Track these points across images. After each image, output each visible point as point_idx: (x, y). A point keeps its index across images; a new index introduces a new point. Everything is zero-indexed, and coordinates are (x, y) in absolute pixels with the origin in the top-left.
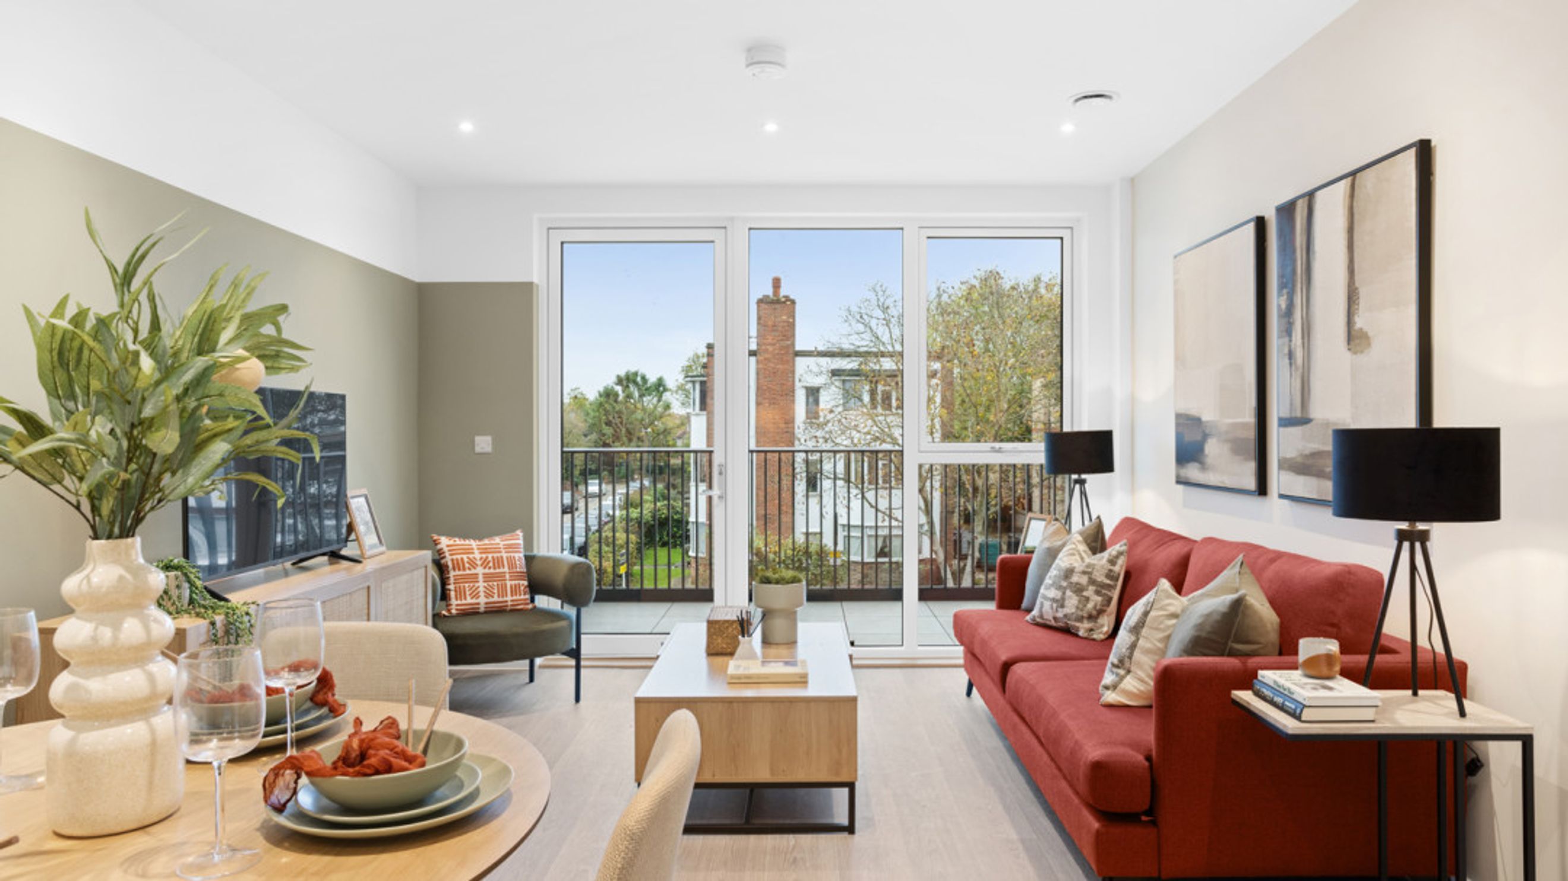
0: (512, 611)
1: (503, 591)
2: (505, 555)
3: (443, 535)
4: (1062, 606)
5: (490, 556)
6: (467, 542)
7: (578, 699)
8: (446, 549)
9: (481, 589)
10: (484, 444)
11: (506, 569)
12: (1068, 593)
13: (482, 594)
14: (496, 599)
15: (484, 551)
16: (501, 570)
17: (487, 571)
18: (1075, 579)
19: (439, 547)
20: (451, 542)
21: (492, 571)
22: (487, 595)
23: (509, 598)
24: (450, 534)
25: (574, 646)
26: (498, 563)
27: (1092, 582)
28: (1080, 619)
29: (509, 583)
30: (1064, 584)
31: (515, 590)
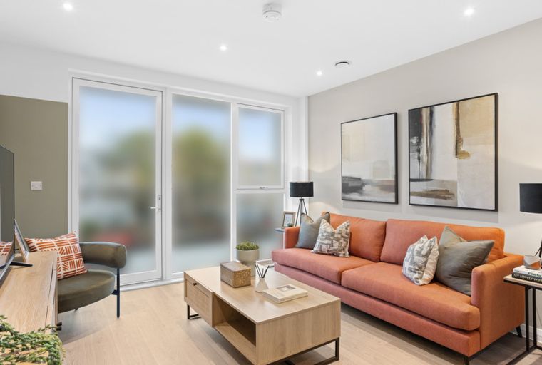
0: (77, 275)
1: (72, 265)
2: (71, 246)
3: (33, 238)
4: (332, 246)
5: (64, 247)
6: (49, 240)
7: (118, 315)
8: (36, 246)
9: (61, 266)
10: (37, 185)
11: (73, 253)
12: (334, 241)
13: (62, 269)
14: (70, 270)
15: (60, 244)
16: (71, 254)
17: (63, 255)
18: (336, 236)
19: (30, 245)
20: (39, 242)
21: (66, 255)
22: (65, 269)
23: (76, 269)
24: (37, 237)
25: (116, 289)
26: (69, 250)
27: (342, 236)
28: (340, 250)
29: (75, 260)
30: (332, 238)
31: (78, 264)
